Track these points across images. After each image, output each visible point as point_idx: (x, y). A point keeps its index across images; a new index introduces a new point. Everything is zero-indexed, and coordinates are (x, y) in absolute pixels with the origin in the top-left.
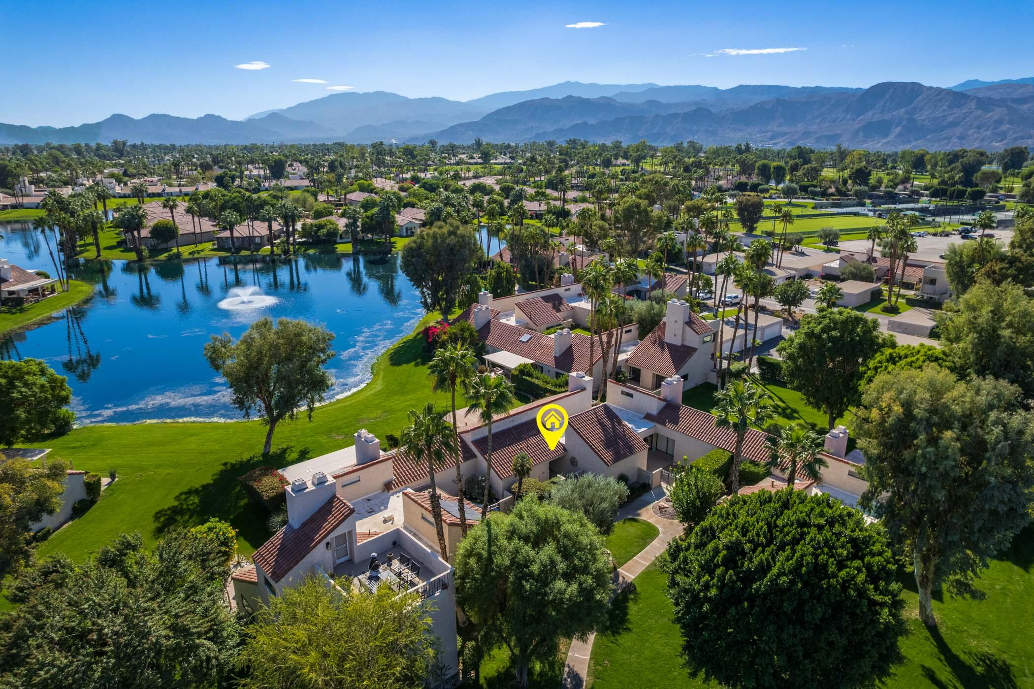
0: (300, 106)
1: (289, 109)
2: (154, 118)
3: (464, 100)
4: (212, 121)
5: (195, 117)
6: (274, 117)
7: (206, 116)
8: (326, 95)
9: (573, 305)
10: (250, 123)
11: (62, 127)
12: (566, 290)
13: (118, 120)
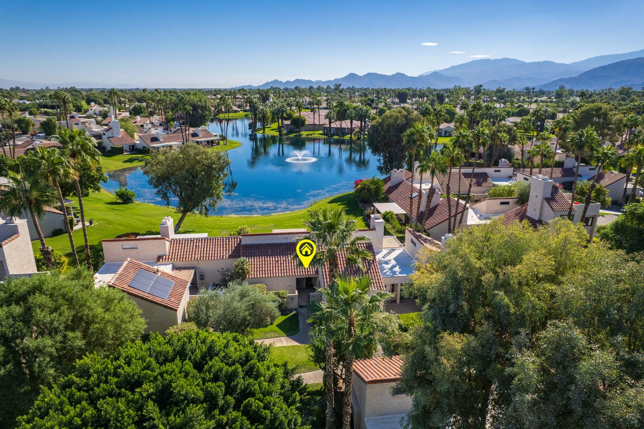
0: (453, 68)
1: (445, 70)
2: (369, 75)
3: (568, 63)
4: (400, 76)
5: (390, 75)
6: (435, 75)
7: (397, 74)
8: (469, 61)
9: (495, 183)
10: (421, 78)
11: (326, 80)
12: (495, 171)
13: (352, 76)
